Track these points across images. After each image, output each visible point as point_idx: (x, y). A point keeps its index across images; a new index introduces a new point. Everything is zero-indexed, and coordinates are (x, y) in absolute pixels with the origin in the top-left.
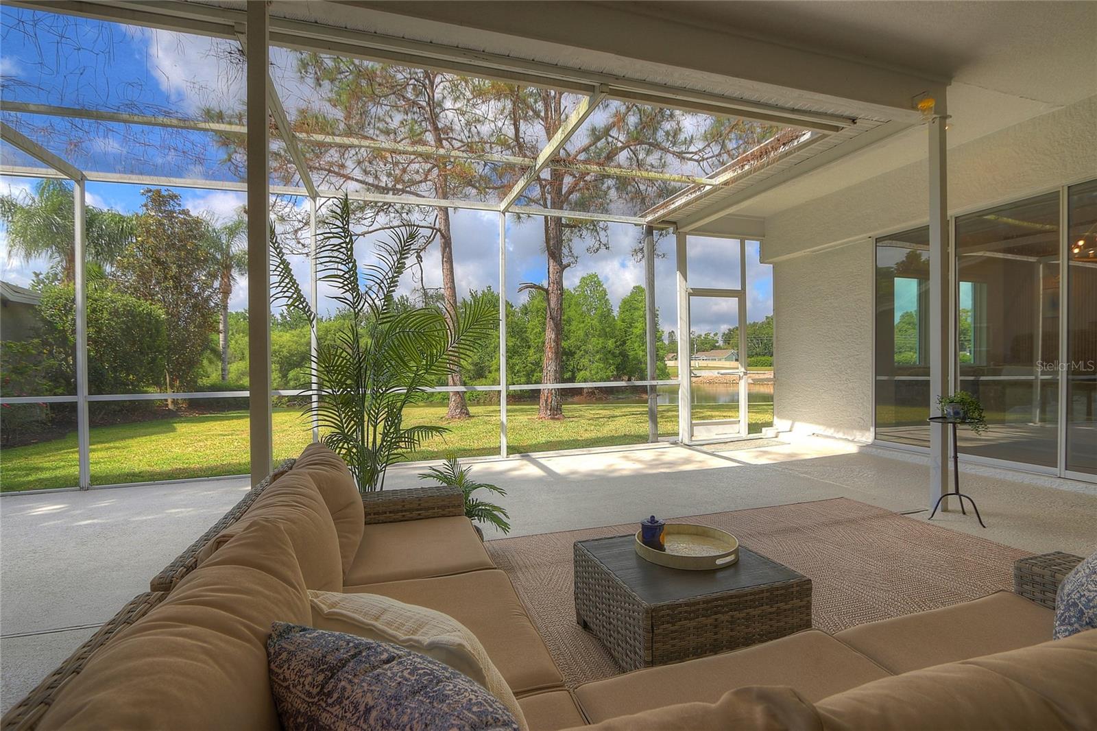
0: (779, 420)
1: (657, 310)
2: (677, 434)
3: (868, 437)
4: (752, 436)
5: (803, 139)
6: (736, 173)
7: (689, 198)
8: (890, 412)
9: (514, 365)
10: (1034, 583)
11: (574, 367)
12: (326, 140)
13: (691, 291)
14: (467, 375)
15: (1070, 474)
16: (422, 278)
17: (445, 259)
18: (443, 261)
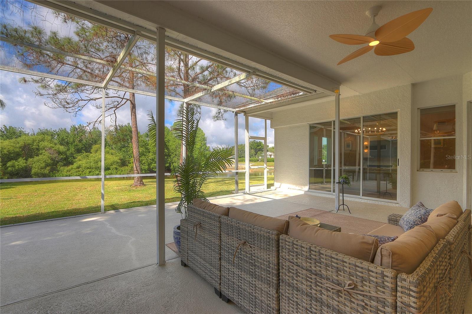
0: (276, 183)
1: (206, 138)
2: (245, 189)
3: (306, 188)
4: (268, 190)
5: (300, 94)
6: (275, 100)
7: (255, 105)
8: (313, 180)
9: (142, 160)
10: (392, 220)
11: (170, 161)
12: (132, 70)
13: (250, 137)
14: (117, 165)
15: (364, 197)
16: (116, 121)
17: (133, 114)
18: (131, 114)
